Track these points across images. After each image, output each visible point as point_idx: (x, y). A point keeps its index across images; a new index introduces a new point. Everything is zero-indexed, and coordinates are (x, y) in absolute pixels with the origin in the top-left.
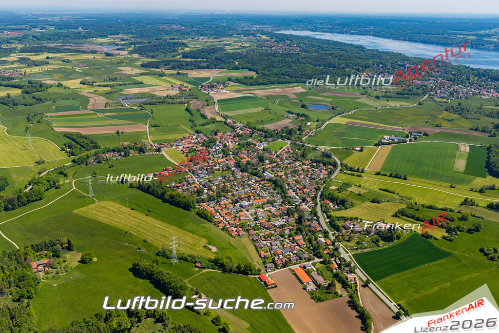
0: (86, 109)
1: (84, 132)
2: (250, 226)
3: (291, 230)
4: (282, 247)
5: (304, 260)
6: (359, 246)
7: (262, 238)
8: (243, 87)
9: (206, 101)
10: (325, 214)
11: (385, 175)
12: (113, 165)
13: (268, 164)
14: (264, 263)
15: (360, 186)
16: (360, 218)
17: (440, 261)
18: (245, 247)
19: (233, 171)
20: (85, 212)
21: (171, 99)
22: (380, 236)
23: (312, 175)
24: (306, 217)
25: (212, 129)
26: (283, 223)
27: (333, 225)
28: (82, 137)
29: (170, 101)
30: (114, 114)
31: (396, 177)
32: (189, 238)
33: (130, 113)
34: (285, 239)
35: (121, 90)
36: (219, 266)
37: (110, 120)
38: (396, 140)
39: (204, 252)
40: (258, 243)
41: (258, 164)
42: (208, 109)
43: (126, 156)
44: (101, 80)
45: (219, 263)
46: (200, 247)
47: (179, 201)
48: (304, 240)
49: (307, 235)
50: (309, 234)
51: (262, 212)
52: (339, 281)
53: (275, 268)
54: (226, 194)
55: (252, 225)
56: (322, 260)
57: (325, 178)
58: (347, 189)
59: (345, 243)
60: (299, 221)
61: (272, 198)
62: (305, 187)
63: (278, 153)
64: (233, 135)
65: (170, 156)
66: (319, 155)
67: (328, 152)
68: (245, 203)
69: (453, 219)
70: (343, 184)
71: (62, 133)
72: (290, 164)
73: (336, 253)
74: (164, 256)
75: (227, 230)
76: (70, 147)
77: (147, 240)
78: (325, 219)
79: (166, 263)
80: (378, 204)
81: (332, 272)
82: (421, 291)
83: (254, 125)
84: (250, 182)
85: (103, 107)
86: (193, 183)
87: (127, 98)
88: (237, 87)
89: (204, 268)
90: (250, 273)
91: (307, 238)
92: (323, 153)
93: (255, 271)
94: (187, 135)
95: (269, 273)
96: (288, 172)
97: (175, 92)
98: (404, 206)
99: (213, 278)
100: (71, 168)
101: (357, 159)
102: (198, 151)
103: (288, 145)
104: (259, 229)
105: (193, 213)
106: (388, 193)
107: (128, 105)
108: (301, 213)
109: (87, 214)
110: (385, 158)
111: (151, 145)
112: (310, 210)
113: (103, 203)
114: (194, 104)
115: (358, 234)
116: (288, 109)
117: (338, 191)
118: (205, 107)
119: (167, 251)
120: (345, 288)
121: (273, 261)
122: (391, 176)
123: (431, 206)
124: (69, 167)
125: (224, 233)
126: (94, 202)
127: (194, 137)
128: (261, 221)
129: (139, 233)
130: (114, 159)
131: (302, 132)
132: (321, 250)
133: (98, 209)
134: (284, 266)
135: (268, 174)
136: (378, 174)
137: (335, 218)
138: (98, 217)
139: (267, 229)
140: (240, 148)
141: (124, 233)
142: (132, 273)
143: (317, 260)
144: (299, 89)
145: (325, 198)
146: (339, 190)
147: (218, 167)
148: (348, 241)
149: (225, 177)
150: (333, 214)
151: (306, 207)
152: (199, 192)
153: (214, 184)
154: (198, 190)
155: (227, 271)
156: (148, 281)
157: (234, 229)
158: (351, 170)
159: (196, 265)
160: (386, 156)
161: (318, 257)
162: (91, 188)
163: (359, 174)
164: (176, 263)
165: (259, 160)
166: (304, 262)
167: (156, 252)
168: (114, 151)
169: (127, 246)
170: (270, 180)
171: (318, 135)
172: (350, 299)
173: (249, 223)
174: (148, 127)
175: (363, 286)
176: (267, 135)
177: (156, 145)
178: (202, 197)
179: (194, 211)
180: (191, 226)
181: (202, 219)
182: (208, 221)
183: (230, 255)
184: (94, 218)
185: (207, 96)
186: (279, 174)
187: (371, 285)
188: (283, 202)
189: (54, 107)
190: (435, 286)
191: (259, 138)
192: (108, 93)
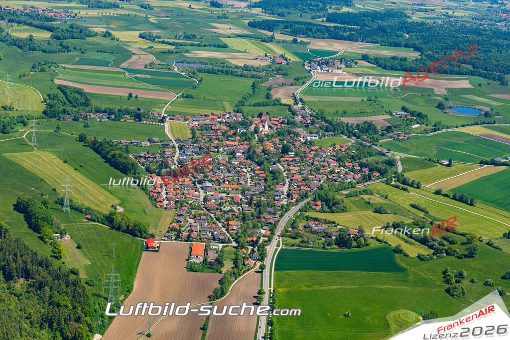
0: (118, 66)
1: (87, 89)
3: (236, 217)
5: (217, 241)
7: (191, 215)
8: (376, 70)
9: (295, 79)
10: (299, 213)
11: (446, 196)
12: (89, 125)
14: (167, 233)
15: (386, 197)
18: (161, 217)
19: (235, 156)
20: (14, 156)
21: (245, 70)
23: (335, 176)
25: (261, 111)
31: (460, 200)
32: (103, 196)
34: (219, 222)
35: (187, 51)
36: (109, 222)
37: (136, 82)
39: (107, 209)
40: (179, 217)
41: (276, 154)
42: (287, 89)
43: (115, 120)
45: (110, 219)
46: (107, 205)
47: (119, 162)
53: (174, 239)
54: (196, 174)
58: (361, 196)
59: (288, 239)
62: (307, 185)
64: (281, 121)
65: (172, 129)
66: (380, 161)
68: (208, 184)
69: (453, 241)
71: (59, 85)
72: (322, 162)
75: (156, 200)
77: (57, 190)
78: (294, 217)
80: (379, 215)
82: (314, 286)
83: (326, 115)
84: (244, 170)
86: (168, 157)
87: (186, 61)
88: (367, 69)
89: (94, 221)
90: (139, 235)
92: (386, 159)
97: (261, 63)
101: (431, 173)
103: (350, 144)
104: (197, 209)
106: (414, 210)
107: (178, 69)
110: (475, 179)
111: (160, 115)
114: (272, 81)
115: (315, 235)
118: (284, 86)
120: (234, 269)
121: (178, 234)
122: (454, 198)
126: (32, 150)
127: (228, 115)
128: (209, 203)
130: (98, 120)
131: (389, 133)
133: (30, 157)
136: (438, 192)
137: (303, 216)
141: (39, 180)
142: (13, 208)
143: (233, 244)
144: (463, 84)
146: (348, 195)
147: (221, 149)
148: (294, 238)
150: (308, 214)
151: (284, 203)
152: (164, 165)
155: (114, 228)
157: (166, 202)
159: (87, 216)
160: (479, 177)
161: (237, 243)
163: (408, 188)
165: (282, 151)
166: (214, 242)
167: (56, 200)
169: (32, 190)
170: (271, 172)
171: (412, 140)
173: (192, 202)
174: (177, 96)
175: (256, 272)
176: (330, 128)
177: (166, 115)
178: (163, 170)
182: (141, 188)
185: (304, 74)
186: (292, 168)
188: (260, 193)
189: (77, 59)
190: (337, 286)
192: (164, 53)
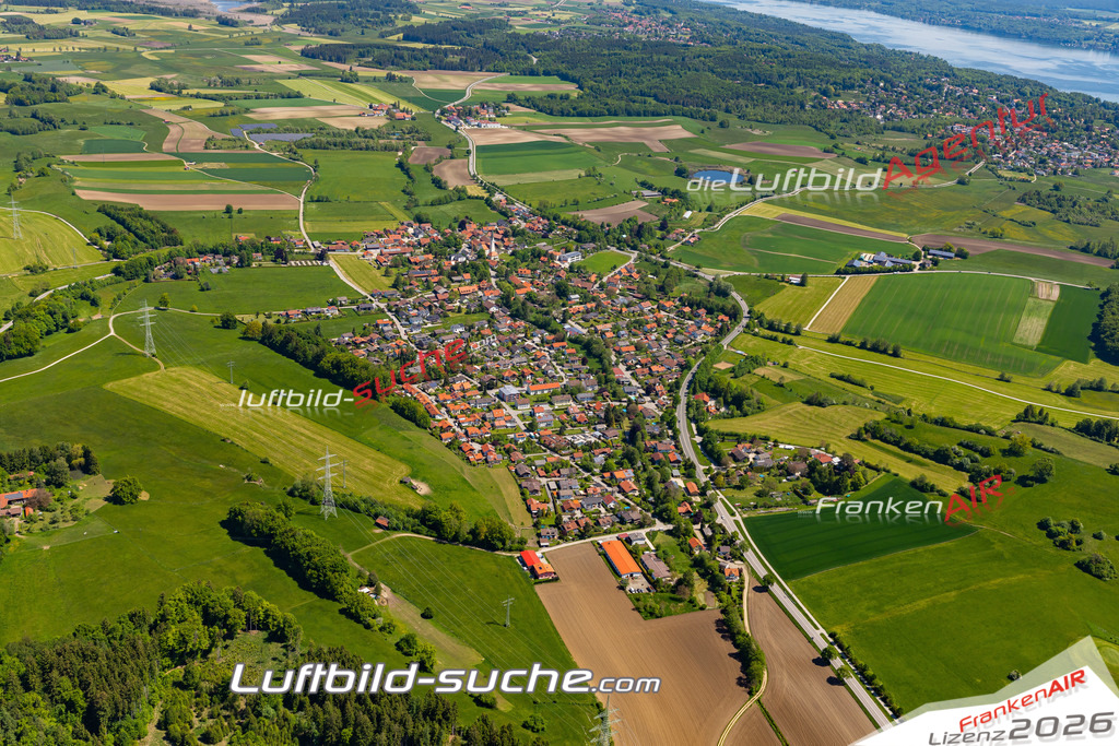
0: (158, 149)
1: (148, 205)
2: (516, 442)
3: (610, 456)
4: (582, 492)
5: (629, 525)
6: (761, 501)
7: (539, 470)
8: (542, 119)
9: (449, 147)
10: (693, 426)
11: (849, 344)
12: (210, 285)
13: (577, 303)
14: (536, 525)
15: (785, 366)
16: (773, 437)
17: (943, 544)
18: (498, 488)
19: (492, 316)
20: (131, 388)
21: (366, 137)
22: (814, 482)
23: (676, 334)
24: (647, 429)
25: (455, 215)
26: (593, 440)
27: (709, 452)
28: (142, 215)
29: (363, 142)
30: (223, 165)
31: (875, 349)
32: (368, 461)
33: (263, 165)
34: (593, 475)
35: (247, 110)
36: (429, 527)
37: (212, 179)
38: (889, 265)
39: (399, 494)
40: (527, 480)
41: (553, 302)
42: (452, 167)
43: (242, 267)
44: (201, 84)
45: (429, 520)
46: (390, 482)
47: (353, 377)
48: (637, 480)
49: (645, 470)
50: (651, 467)
51: (548, 411)
52: (703, 576)
53: (560, 538)
54: (468, 368)
55: (521, 441)
56: (670, 527)
57: (707, 343)
58: (755, 371)
59: (731, 492)
60: (631, 437)
61: (576, 382)
62: (655, 361)
63: (605, 280)
64: (501, 232)
65: (347, 272)
66: (702, 290)
67: (723, 283)
68: (510, 390)
69: (989, 450)
70: (747, 358)
71: (94, 203)
72: (628, 306)
73: (706, 514)
74: (305, 498)
75: (460, 448)
76: (110, 238)
77: (271, 461)
78: (692, 436)
79: (309, 514)
80: (821, 409)
81: (691, 554)
82: (886, 608)
83: (555, 211)
84: (529, 342)
85: (199, 149)
86: (394, 338)
87: (259, 129)
88: (526, 118)
89: (396, 529)
90: (500, 545)
91: (645, 475)
92: (711, 285)
93: (513, 542)
94: (392, 226)
95: (544, 550)
96: (622, 323)
97: (376, 122)
98: (880, 416)
99: (413, 552)
100: (108, 287)
101: (791, 302)
102: (416, 264)
103: (631, 261)
104: (534, 450)
105: (385, 406)
106: (848, 386)
107: (260, 145)
108: (636, 420)
109: (136, 394)
110: (857, 304)
111: (306, 243)
112: (661, 413)
113: (175, 371)
114: (418, 152)
115: (765, 474)
116: (641, 178)
117: (732, 375)
118: (444, 161)
119: (314, 488)
120: (714, 592)
121: (558, 524)
122: (863, 346)
123: (943, 419)
124: (103, 285)
125: (451, 455)
126: (155, 367)
127: (411, 230)
128: (542, 433)
129: (254, 443)
130: (214, 270)
131: (668, 232)
132: (671, 505)
133: (163, 384)
134: (582, 536)
135: (574, 327)
136: (833, 340)
137: (715, 435)
138: (160, 402)
139: (554, 450)
140: (515, 263)
141: (218, 441)
142: (226, 531)
143: (660, 526)
144: (677, 131)
145: (698, 388)
146: (734, 373)
147: (458, 304)
148: (739, 488)
149: (472, 327)
150: (712, 425)
151: (652, 406)
152: (405, 358)
153: (443, 341)
154: (402, 353)
155: (446, 539)
156: (261, 550)
157: (477, 447)
158: (771, 327)
159: (378, 521)
160: (859, 301)
161: (664, 521)
162: (149, 334)
163: (788, 337)
164: (331, 516)
165: (557, 294)
166: (628, 530)
167: (289, 488)
168: (215, 252)
169: (222, 470)
170: (575, 341)
171: (706, 242)
172: (722, 617)
173: (512, 436)
174: (302, 200)
175: (757, 589)
176: (584, 236)
177: (317, 244)
178: (412, 370)
179: (387, 402)
180: (376, 434)
181: (404, 420)
182: (418, 425)
183: (458, 504)
184: (152, 405)
185: (453, 137)
186: (600, 327)
187: (775, 588)
188: (600, 392)
189: (81, 142)
190: (922, 598)
191: (563, 243)
192: (214, 116)
